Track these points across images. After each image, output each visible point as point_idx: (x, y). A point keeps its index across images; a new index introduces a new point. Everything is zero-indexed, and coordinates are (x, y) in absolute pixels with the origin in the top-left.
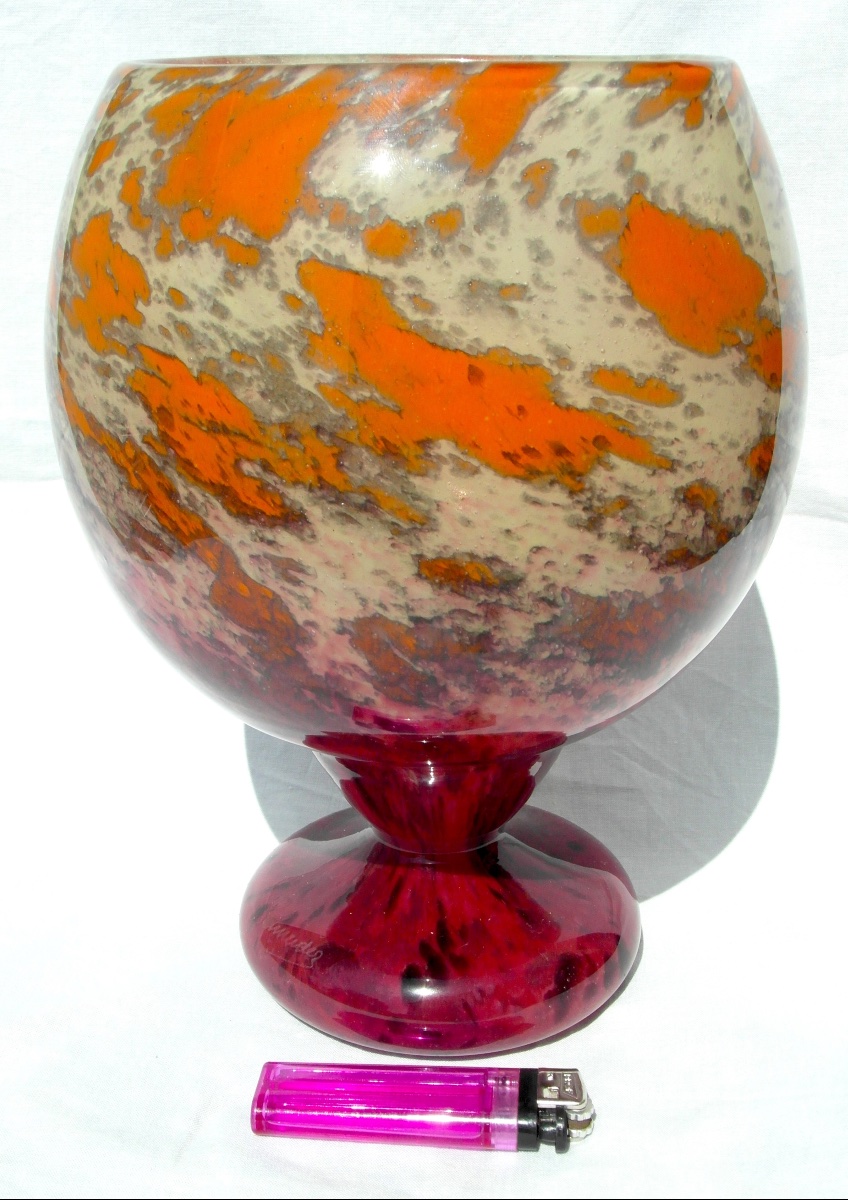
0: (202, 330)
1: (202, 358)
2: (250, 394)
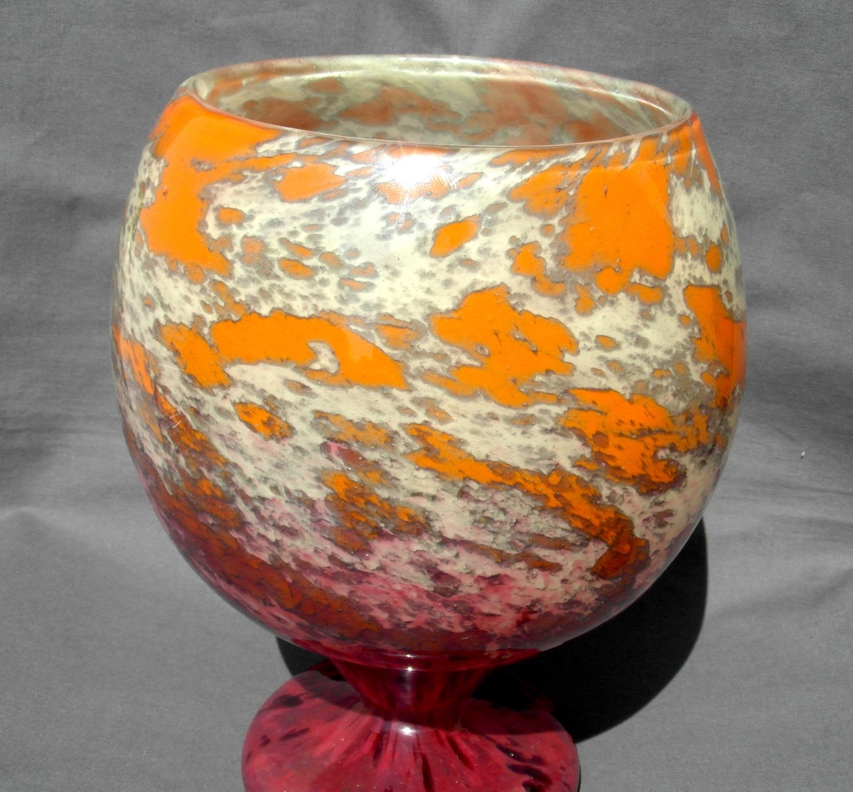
0: (630, 361)
1: (633, 383)
2: (666, 399)
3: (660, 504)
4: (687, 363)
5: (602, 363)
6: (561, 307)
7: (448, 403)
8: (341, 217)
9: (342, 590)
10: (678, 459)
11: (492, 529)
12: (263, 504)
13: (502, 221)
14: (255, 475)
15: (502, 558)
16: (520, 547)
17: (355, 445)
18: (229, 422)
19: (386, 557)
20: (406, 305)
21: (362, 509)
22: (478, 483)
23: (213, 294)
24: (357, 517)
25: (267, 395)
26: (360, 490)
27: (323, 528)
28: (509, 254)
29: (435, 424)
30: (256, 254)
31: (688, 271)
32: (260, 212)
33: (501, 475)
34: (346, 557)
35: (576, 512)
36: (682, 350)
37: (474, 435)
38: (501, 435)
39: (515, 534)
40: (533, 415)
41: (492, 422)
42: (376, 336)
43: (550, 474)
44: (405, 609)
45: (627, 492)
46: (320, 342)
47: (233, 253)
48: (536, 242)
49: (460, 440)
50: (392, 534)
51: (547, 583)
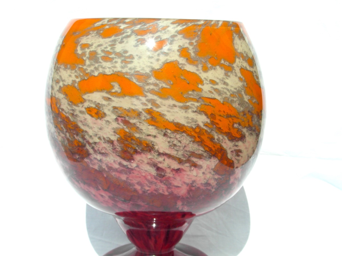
0: (222, 90)
1: (223, 98)
2: (236, 105)
3: (237, 146)
4: (242, 94)
5: (212, 89)
6: (197, 69)
7: (159, 101)
8: (122, 41)
9: (124, 177)
10: (242, 129)
11: (176, 149)
12: (95, 145)
13: (176, 40)
14: (93, 134)
15: (180, 161)
16: (186, 157)
17: (127, 118)
18: (84, 115)
19: (139, 161)
20: (143, 68)
21: (130, 142)
22: (170, 130)
23: (79, 72)
24: (128, 146)
25: (96, 103)
26: (129, 135)
27: (117, 151)
28: (178, 51)
29: (155, 109)
30: (93, 56)
31: (241, 63)
32: (95, 43)
33: (179, 128)
34: (125, 163)
35: (206, 144)
36: (240, 89)
37: (168, 112)
38: (178, 113)
39: (185, 151)
40: (188, 106)
41: (174, 108)
42: (134, 79)
43: (196, 128)
44: (147, 184)
45: (224, 138)
46: (115, 82)
47: (86, 57)
48: (187, 47)
49: (163, 114)
50: (141, 151)
51: (197, 173)
